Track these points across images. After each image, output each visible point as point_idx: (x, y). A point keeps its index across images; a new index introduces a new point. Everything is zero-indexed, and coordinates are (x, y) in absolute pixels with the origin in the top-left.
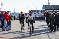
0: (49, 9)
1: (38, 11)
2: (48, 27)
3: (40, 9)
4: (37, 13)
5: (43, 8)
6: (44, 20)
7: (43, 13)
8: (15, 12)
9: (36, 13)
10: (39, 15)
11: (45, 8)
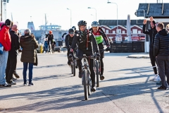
0: (158, 15)
1: (124, 23)
2: (156, 73)
3: (129, 17)
4: (119, 28)
5: (138, 13)
6: (142, 51)
7: (139, 29)
8: (46, 27)
9: (115, 29)
10: (126, 36)
11: (146, 11)
